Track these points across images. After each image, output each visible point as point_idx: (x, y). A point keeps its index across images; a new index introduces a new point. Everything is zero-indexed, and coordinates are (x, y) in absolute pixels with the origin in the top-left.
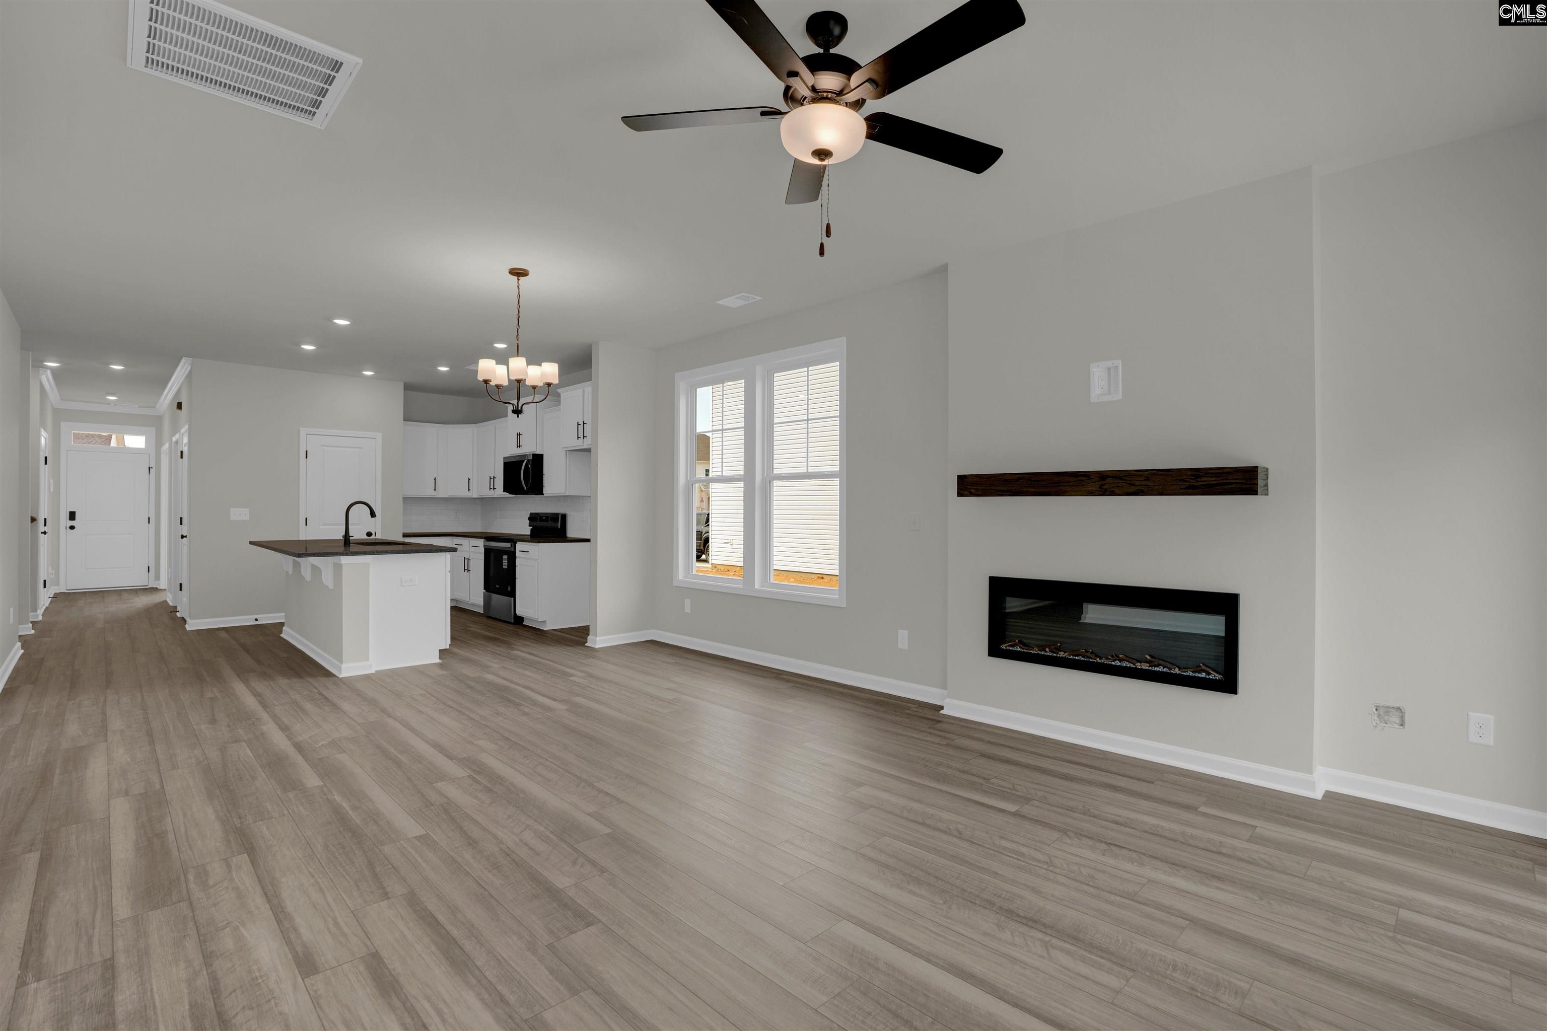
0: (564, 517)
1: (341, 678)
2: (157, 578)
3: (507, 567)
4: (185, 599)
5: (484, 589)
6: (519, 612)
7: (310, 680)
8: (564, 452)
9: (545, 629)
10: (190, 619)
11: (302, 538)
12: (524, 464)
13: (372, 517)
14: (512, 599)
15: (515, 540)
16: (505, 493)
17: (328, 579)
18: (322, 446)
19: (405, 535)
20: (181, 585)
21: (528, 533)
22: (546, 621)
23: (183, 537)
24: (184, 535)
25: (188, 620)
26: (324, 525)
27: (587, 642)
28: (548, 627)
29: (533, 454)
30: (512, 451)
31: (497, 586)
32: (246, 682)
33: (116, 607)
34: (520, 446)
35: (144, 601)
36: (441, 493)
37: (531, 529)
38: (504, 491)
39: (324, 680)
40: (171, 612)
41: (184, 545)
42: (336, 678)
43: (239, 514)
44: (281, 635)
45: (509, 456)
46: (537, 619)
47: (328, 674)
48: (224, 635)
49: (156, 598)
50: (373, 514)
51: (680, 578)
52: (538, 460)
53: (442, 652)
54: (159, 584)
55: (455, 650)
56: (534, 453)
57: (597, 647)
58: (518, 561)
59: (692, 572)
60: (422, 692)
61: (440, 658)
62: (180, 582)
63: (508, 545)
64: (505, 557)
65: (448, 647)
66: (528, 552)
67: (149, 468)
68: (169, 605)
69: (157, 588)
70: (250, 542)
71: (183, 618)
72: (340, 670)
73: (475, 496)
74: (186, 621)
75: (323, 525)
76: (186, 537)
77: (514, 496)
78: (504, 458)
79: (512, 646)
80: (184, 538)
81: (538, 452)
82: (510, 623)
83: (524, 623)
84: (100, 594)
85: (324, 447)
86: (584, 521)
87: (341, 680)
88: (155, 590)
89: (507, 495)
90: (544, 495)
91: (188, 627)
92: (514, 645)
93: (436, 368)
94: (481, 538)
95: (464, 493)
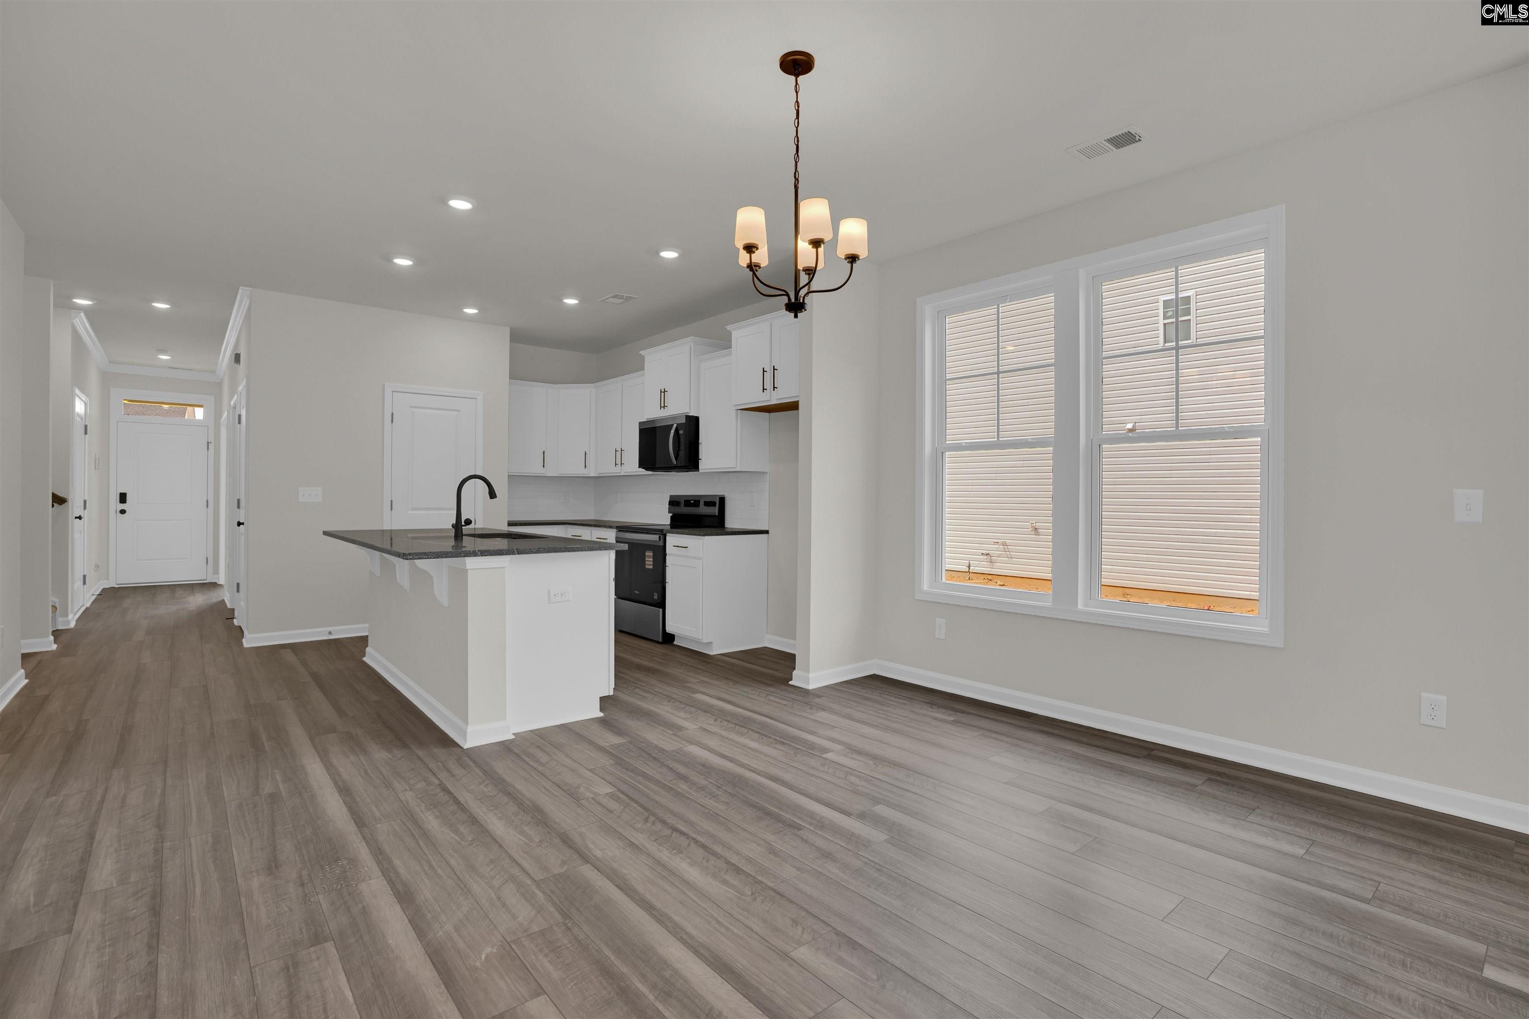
0: (722, 500)
1: (467, 749)
2: (216, 571)
3: (651, 567)
4: (242, 603)
5: (615, 595)
6: (669, 629)
7: (420, 753)
8: (734, 413)
9: (711, 654)
10: (249, 634)
11: (386, 527)
12: (673, 431)
13: (491, 498)
14: (661, 610)
15: (664, 532)
16: (641, 469)
17: (441, 590)
18: (411, 407)
19: (510, 524)
20: (238, 585)
21: (668, 522)
22: (711, 643)
23: (239, 524)
24: (241, 522)
25: (246, 632)
26: (414, 509)
27: (792, 680)
28: (714, 651)
29: (686, 416)
30: (652, 412)
31: (636, 592)
32: (323, 755)
33: (166, 609)
34: (664, 407)
35: (198, 600)
36: (550, 472)
37: (671, 516)
38: (639, 467)
39: (440, 752)
40: (227, 619)
41: (242, 534)
42: (460, 750)
43: (311, 494)
44: (364, 659)
45: (645, 420)
46: (701, 640)
47: (446, 741)
48: (290, 657)
49: (214, 597)
50: (492, 495)
51: (924, 589)
52: (693, 423)
53: (603, 699)
54: (218, 579)
55: (624, 697)
56: (688, 414)
57: (811, 687)
58: (669, 560)
59: (941, 580)
60: (609, 789)
61: (602, 710)
62: (238, 582)
63: (655, 538)
64: (649, 554)
65: (612, 693)
66: (687, 547)
67: (208, 443)
68: (226, 606)
69: (216, 583)
70: (324, 532)
71: (240, 627)
72: (464, 735)
73: (593, 474)
74: (243, 632)
75: (411, 510)
76: (243, 524)
77: (650, 473)
78: (640, 423)
79: (687, 685)
80: (241, 526)
81: (693, 413)
82: (658, 642)
83: (674, 643)
84: (151, 591)
85: (413, 409)
86: (754, 506)
87: (469, 752)
88: (214, 585)
89: (642, 471)
90: (700, 471)
91: (247, 644)
92: (688, 682)
93: (562, 301)
94: (611, 527)
95: (580, 471)
